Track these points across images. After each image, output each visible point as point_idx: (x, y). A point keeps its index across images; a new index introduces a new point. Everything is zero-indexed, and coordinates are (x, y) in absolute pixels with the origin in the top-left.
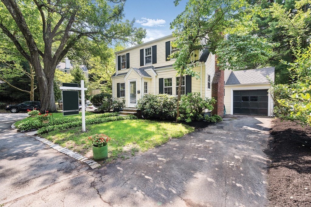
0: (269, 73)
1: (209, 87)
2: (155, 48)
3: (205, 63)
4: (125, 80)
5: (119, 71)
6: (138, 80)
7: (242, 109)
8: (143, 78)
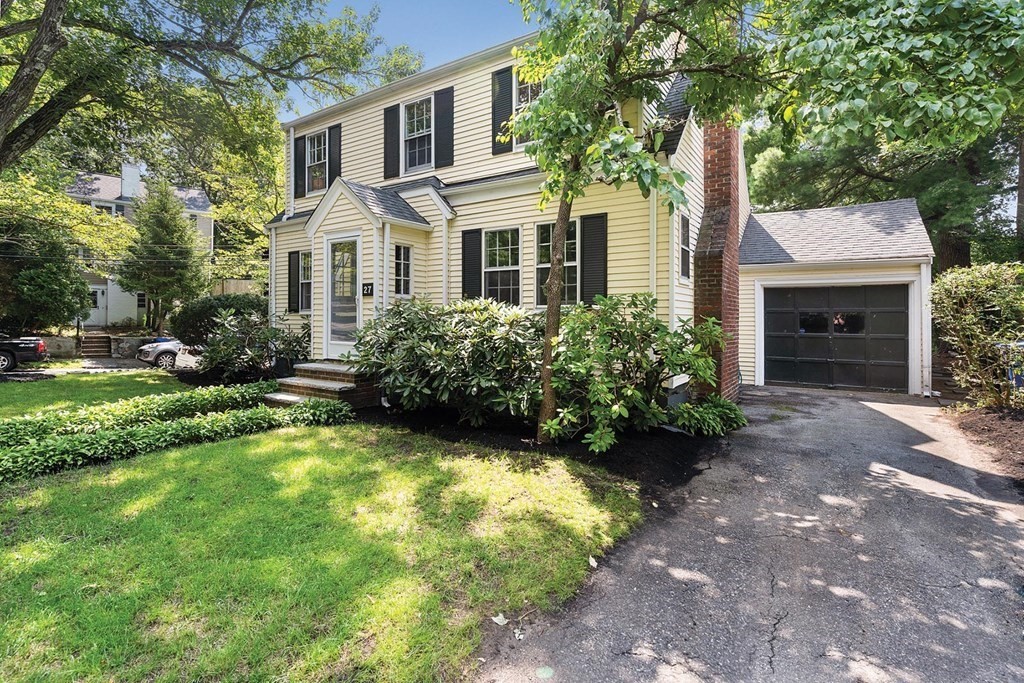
0: (902, 222)
1: (685, 273)
2: (445, 98)
3: (672, 158)
4: (310, 234)
5: (300, 201)
6: (366, 233)
7: (802, 362)
8: (388, 227)
